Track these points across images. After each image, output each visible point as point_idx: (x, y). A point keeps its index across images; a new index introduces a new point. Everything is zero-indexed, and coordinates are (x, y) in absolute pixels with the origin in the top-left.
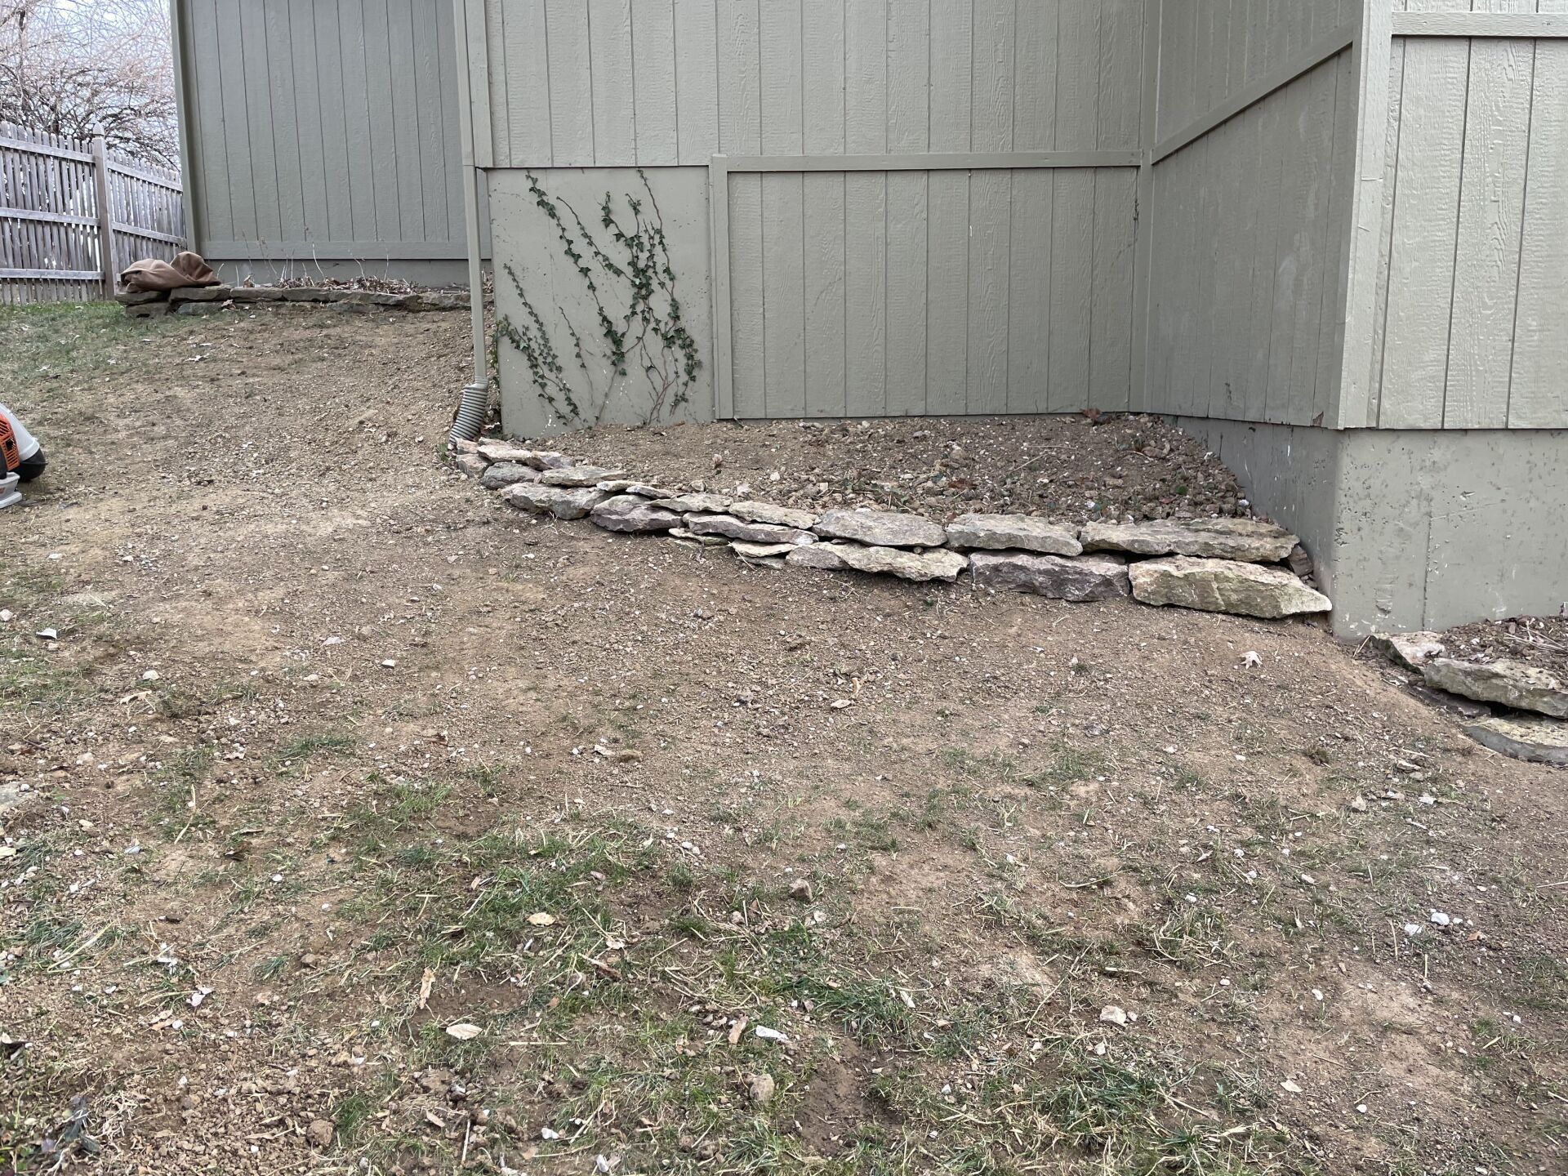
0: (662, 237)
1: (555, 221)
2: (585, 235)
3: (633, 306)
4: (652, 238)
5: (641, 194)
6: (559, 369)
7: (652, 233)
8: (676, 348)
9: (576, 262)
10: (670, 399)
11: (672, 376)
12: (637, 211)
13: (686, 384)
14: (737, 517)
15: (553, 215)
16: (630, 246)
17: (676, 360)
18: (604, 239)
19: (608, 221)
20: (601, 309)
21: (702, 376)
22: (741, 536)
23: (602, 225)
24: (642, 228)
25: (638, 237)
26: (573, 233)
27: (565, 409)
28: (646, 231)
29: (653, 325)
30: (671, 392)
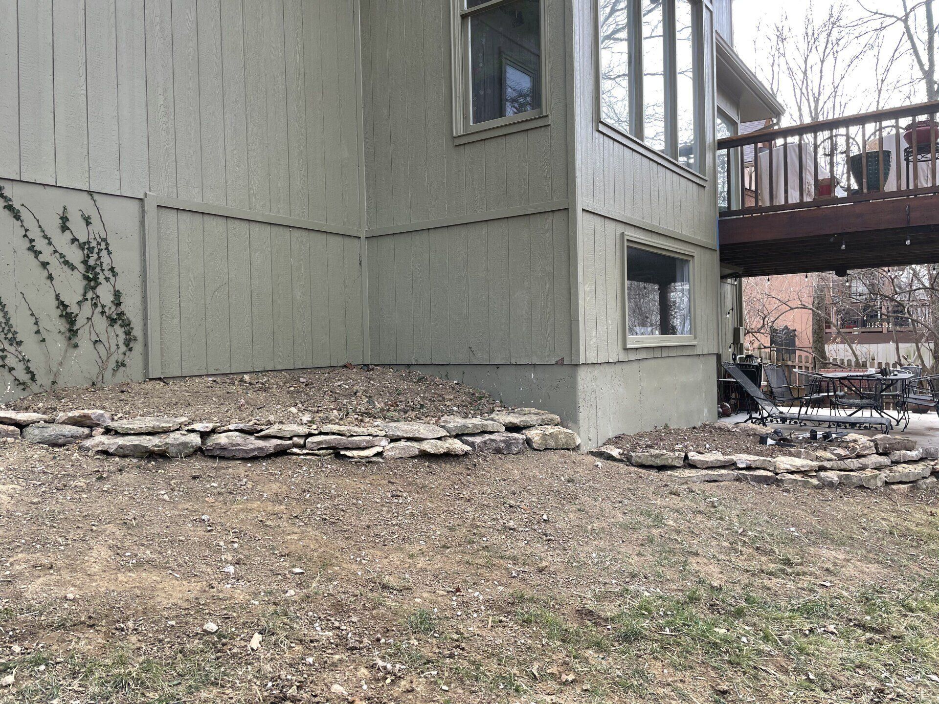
0: (107, 244)
1: (19, 222)
2: (45, 237)
3: (85, 294)
4: (99, 244)
5: (91, 212)
6: (20, 343)
7: (99, 240)
8: (117, 327)
9: (36, 257)
10: (112, 365)
11: (113, 348)
12: (88, 223)
13: (125, 354)
14: (338, 434)
15: (17, 217)
16: (83, 249)
17: (117, 336)
18: (62, 241)
19: (64, 228)
20: (57, 297)
21: (138, 347)
22: (350, 446)
23: (59, 231)
24: (92, 237)
25: (89, 242)
26: (35, 233)
27: (24, 377)
28: (95, 239)
29: (99, 309)
30: (113, 360)
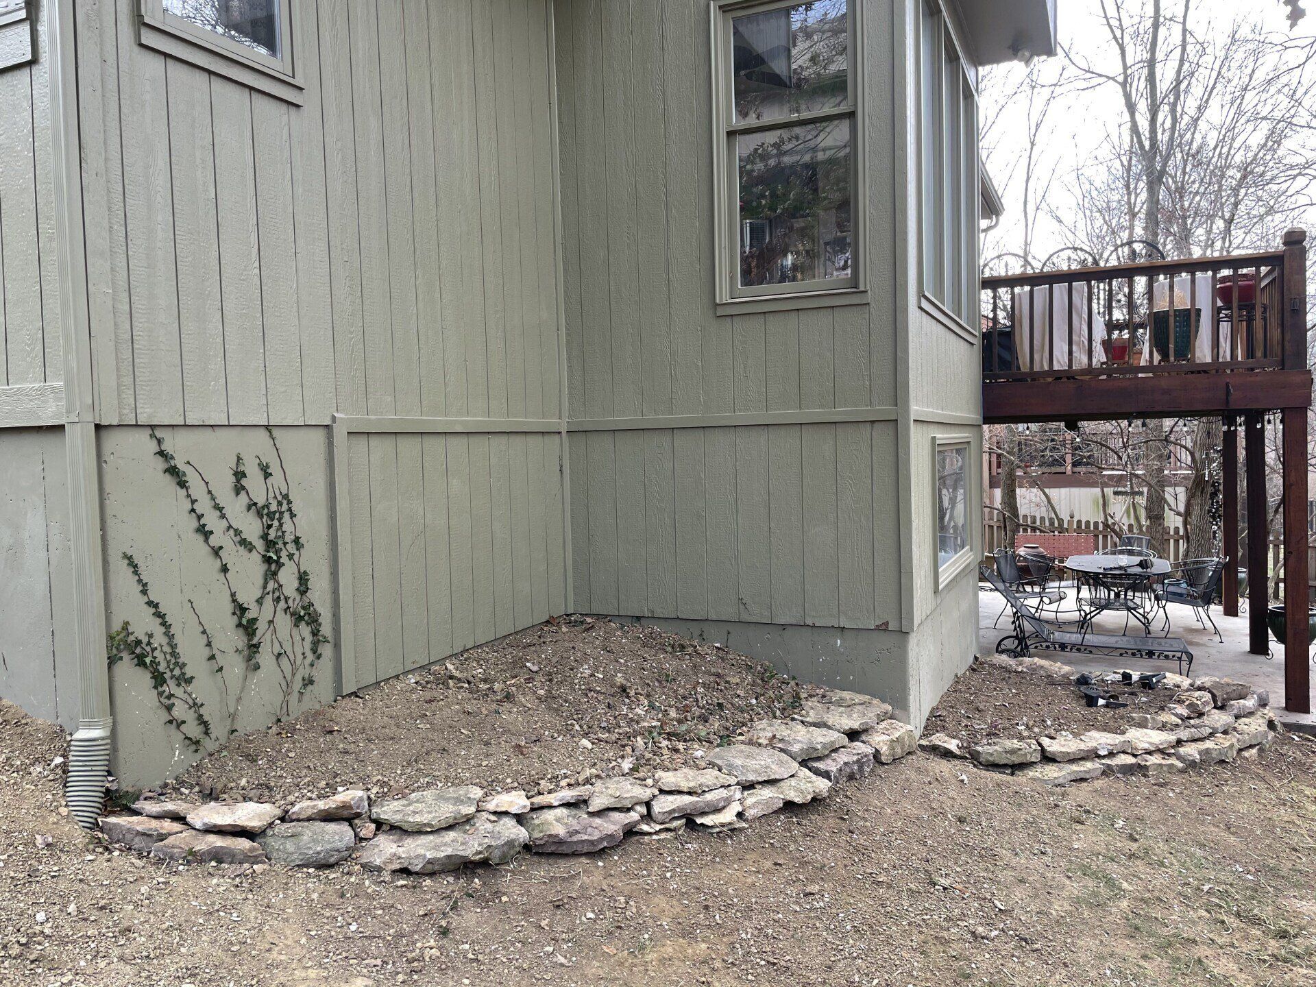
0: (289, 502)
1: (184, 491)
2: (218, 507)
3: (265, 587)
4: (280, 504)
5: (270, 458)
6: (189, 681)
7: (280, 498)
8: (303, 625)
9: (206, 540)
10: (298, 684)
11: (299, 657)
12: (267, 475)
13: (312, 665)
15: (182, 484)
16: (261, 517)
17: (303, 640)
18: (236, 508)
19: (239, 489)
20: (233, 595)
21: (327, 650)
23: (233, 494)
24: (271, 495)
25: (267, 506)
26: (204, 506)
27: (193, 730)
28: (275, 497)
29: (282, 604)
30: (299, 677)
